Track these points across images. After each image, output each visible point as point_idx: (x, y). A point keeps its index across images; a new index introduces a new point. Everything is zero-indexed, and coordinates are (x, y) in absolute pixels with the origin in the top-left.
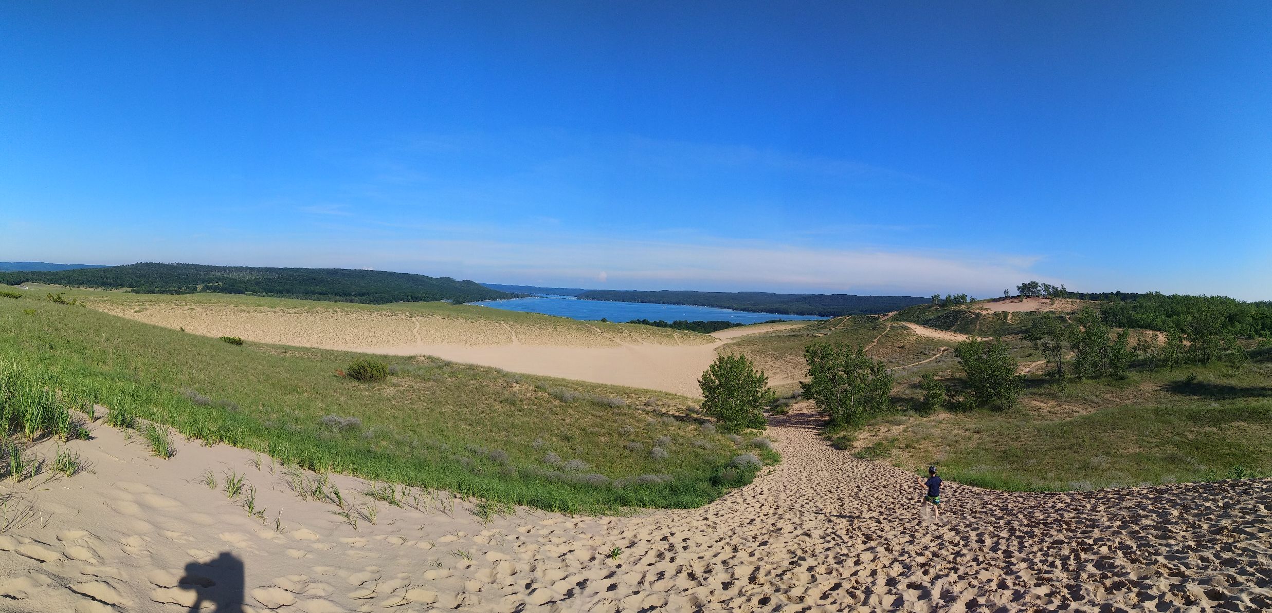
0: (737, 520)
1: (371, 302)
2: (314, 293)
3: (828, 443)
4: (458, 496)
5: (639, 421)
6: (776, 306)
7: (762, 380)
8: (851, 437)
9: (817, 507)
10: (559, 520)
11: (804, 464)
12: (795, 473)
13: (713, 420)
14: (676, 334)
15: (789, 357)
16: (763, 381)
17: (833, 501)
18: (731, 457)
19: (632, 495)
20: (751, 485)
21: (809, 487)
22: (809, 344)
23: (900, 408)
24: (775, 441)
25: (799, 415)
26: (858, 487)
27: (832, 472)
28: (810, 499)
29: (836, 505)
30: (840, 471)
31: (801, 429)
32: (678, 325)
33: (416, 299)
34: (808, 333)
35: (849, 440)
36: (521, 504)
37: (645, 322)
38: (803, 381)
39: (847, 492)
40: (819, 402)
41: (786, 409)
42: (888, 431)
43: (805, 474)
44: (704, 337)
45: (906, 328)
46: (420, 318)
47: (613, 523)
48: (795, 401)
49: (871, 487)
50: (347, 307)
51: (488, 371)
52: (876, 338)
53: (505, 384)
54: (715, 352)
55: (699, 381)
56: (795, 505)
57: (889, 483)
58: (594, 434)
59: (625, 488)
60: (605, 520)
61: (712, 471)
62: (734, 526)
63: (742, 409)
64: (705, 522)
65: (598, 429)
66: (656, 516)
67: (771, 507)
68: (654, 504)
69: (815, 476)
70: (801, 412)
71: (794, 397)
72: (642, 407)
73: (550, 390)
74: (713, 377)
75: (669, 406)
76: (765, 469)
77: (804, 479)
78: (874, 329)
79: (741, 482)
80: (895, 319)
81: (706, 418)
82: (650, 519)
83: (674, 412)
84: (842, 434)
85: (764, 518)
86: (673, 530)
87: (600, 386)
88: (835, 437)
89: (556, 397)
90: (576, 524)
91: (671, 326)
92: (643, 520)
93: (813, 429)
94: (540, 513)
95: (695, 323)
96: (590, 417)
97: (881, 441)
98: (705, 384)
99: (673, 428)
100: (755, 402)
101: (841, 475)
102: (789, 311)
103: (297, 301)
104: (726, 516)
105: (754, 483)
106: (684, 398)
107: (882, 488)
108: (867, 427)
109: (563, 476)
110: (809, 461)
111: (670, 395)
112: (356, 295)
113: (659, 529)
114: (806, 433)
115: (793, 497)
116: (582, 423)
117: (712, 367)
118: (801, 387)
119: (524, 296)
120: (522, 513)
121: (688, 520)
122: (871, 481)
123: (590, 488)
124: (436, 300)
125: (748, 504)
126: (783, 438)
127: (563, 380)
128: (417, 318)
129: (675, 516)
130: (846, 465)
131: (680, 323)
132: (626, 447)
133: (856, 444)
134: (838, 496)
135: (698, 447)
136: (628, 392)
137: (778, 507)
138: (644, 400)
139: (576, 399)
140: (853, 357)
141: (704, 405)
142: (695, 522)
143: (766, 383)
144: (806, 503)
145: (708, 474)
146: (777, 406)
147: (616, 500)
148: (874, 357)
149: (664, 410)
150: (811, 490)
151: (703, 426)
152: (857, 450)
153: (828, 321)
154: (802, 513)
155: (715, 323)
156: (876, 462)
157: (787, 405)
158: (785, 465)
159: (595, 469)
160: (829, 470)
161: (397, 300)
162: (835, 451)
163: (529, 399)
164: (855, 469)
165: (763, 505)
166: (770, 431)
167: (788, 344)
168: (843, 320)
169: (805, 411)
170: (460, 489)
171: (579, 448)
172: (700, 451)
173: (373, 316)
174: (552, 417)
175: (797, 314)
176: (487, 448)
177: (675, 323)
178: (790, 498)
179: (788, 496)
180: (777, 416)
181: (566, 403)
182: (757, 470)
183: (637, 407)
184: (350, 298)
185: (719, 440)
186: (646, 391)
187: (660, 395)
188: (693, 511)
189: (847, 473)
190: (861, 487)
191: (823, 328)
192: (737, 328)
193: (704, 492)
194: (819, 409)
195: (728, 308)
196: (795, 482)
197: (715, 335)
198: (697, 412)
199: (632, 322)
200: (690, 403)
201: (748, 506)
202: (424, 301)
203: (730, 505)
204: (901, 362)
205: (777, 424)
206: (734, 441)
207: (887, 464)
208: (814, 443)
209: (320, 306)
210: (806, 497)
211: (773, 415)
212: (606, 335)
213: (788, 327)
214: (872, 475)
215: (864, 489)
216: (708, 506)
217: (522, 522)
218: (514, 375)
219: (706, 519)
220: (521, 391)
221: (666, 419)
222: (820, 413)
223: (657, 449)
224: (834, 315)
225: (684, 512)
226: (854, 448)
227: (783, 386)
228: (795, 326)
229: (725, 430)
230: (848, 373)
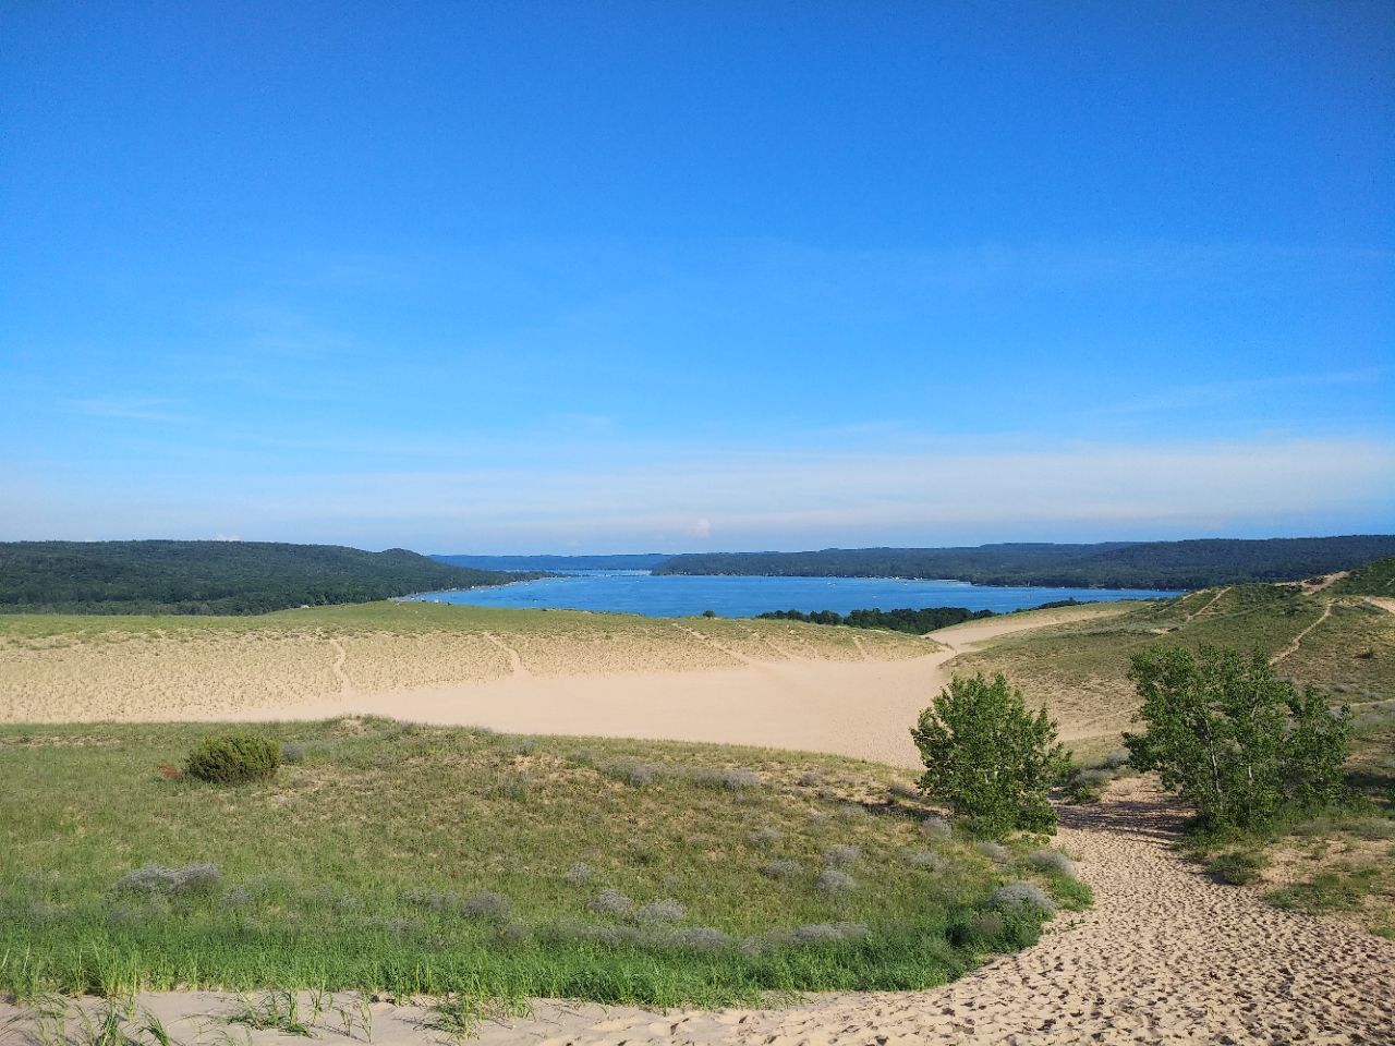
0: (1015, 1018)
1: (238, 611)
2: (99, 598)
3: (1196, 868)
4: (383, 996)
5: (789, 817)
6: (1059, 571)
7: (1042, 729)
8: (1255, 857)
9: (1187, 1008)
10: (635, 1020)
11: (1143, 913)
12: (1125, 931)
13: (944, 812)
14: (857, 636)
15: (1095, 681)
16: (1047, 729)
17: (1224, 998)
18: (987, 889)
19: (780, 966)
20: (1035, 948)
21: (1162, 964)
22: (1138, 651)
23: (1373, 799)
24: (1078, 860)
25: (1122, 805)
26: (1285, 971)
27: (1213, 932)
28: (1168, 989)
29: (1236, 1007)
30: (1233, 933)
31: (1130, 836)
32: (861, 620)
33: (334, 599)
34: (1132, 627)
35: (1250, 864)
36: (544, 994)
37: (793, 615)
38: (1128, 730)
39: (1257, 981)
40: (1168, 779)
41: (1094, 791)
42: (1348, 850)
43: (1148, 934)
44: (916, 641)
45: (1375, 611)
46: (346, 639)
47: (749, 1020)
48: (1112, 775)
49: (1319, 975)
50: (183, 625)
51: (453, 736)
52: (1295, 635)
53: (496, 760)
54: (941, 672)
55: (913, 732)
56: (1135, 1000)
57: (1365, 972)
58: (696, 847)
59: (766, 953)
60: (731, 1016)
61: (950, 917)
62: (1011, 1030)
63: (1004, 789)
64: (948, 1018)
65: (704, 836)
66: (840, 1007)
67: (1084, 999)
68: (834, 983)
69: (1173, 940)
70: (1127, 798)
71: (1109, 766)
72: (794, 788)
73: (602, 765)
74: (941, 724)
75: (851, 785)
76: (1061, 918)
77: (1148, 947)
78: (1291, 613)
79: (1012, 939)
80: (1342, 589)
81: (929, 809)
82: (829, 1013)
83: (863, 797)
84: (1232, 849)
85: (1074, 1021)
86: (883, 1033)
87: (702, 747)
88: (1213, 855)
89: (615, 777)
90: (673, 1027)
91: (846, 622)
92: (814, 1014)
93: (1156, 836)
94: (592, 1009)
95: (895, 613)
96: (690, 812)
97: (1331, 871)
98: (925, 736)
99: (861, 829)
100: (1029, 774)
101: (1236, 940)
102: (1090, 580)
103: (56, 617)
104: (990, 1010)
105: (1040, 945)
106: (882, 768)
107: (1346, 982)
108: (1291, 838)
109: (641, 936)
110: (1155, 906)
111: (852, 761)
112: (203, 599)
113: (851, 1030)
114: (1142, 845)
115: (1126, 983)
116: (676, 826)
117: (939, 702)
118: (1127, 746)
119: (536, 576)
120: (549, 1013)
121: (911, 1012)
122: (1318, 961)
123: (691, 956)
124: (375, 598)
125: (1034, 988)
126: (1090, 854)
127: (630, 741)
128: (340, 639)
129: (881, 1005)
130: (1248, 921)
131: (865, 613)
132: (762, 871)
133: (1267, 874)
134: (1237, 986)
135: (918, 867)
136: (763, 757)
137: (1100, 1001)
138: (798, 774)
139: (658, 778)
140: (1245, 677)
141: (925, 781)
142: (927, 1017)
143: (1053, 736)
144: (1160, 999)
145: (943, 922)
146: (1076, 786)
147: (750, 977)
148: (1294, 679)
149: (841, 793)
150: (1166, 970)
151: (925, 823)
152: (1271, 888)
153: (1177, 600)
154: (1155, 1021)
155: (937, 611)
156: (1324, 921)
157: (1096, 783)
158: (1101, 913)
159: (698, 918)
160: (1204, 928)
161: (294, 603)
162: (1215, 886)
163: (556, 784)
164: (1271, 931)
165: (1066, 993)
166: (1063, 838)
167: (1092, 651)
168: (1214, 595)
169: (1136, 797)
170: (388, 982)
171: (670, 878)
172: (923, 874)
173: (243, 641)
174: (608, 818)
175: (1107, 586)
176: (456, 894)
177: (855, 614)
178: (1120, 985)
179: (1115, 979)
180: (1078, 807)
181: (637, 787)
182: (1046, 917)
183: (784, 789)
184: (189, 604)
185: (961, 853)
186: (803, 756)
187: (832, 762)
188: (918, 995)
189: (1252, 938)
190: (1292, 972)
191: (1164, 616)
192: (984, 619)
193: (936, 958)
194: (1168, 793)
195: (962, 579)
196: (1127, 951)
197: (938, 636)
198: (909, 796)
199: (765, 616)
200: (895, 778)
201: (1034, 992)
202: (353, 601)
203: (995, 987)
204: (1367, 692)
205: (1077, 823)
206: (989, 854)
207: (1354, 926)
208: (1164, 868)
209: (115, 628)
210: (1157, 985)
211: (1069, 804)
212: (716, 644)
213: (1089, 615)
214: (1318, 949)
215: (1300, 977)
216: (948, 986)
217: (551, 1029)
218: (519, 739)
219: (949, 1012)
220: (534, 772)
221: (847, 811)
222: (1172, 802)
223: (831, 873)
224: (1190, 585)
225: (899, 997)
226: (1262, 882)
227: (1086, 742)
228: (1103, 614)
229: (972, 832)
230: (1232, 713)
